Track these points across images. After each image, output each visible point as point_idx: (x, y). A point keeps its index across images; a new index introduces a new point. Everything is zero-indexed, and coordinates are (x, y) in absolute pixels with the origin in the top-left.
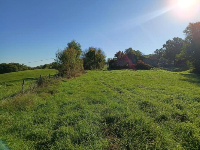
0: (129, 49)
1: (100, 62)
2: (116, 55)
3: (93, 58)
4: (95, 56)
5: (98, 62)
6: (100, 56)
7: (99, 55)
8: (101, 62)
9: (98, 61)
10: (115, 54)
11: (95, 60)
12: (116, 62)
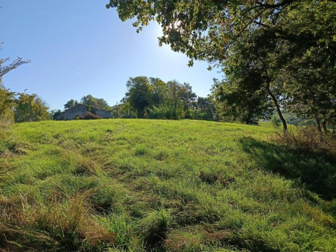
0: (88, 97)
1: (40, 115)
2: (66, 106)
3: (29, 110)
4: (31, 108)
5: (38, 116)
6: (40, 107)
7: (38, 106)
8: (42, 116)
9: (37, 114)
10: (65, 104)
11: (31, 113)
12: (62, 114)
